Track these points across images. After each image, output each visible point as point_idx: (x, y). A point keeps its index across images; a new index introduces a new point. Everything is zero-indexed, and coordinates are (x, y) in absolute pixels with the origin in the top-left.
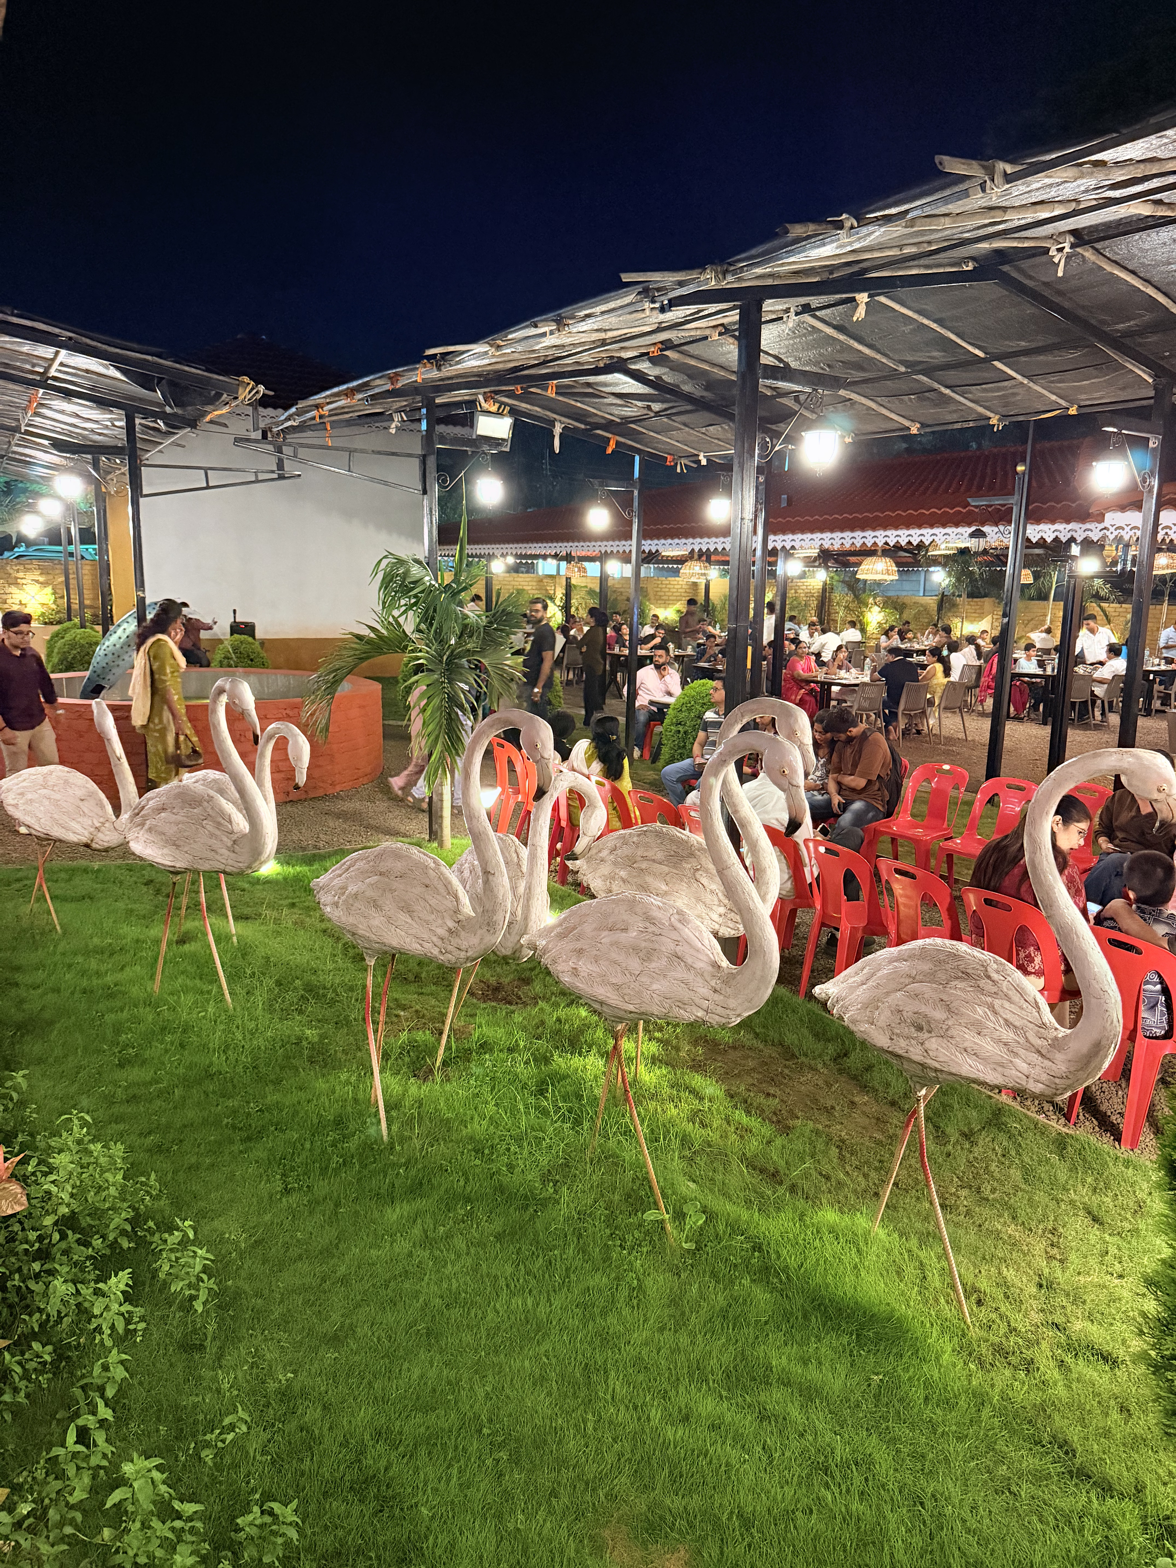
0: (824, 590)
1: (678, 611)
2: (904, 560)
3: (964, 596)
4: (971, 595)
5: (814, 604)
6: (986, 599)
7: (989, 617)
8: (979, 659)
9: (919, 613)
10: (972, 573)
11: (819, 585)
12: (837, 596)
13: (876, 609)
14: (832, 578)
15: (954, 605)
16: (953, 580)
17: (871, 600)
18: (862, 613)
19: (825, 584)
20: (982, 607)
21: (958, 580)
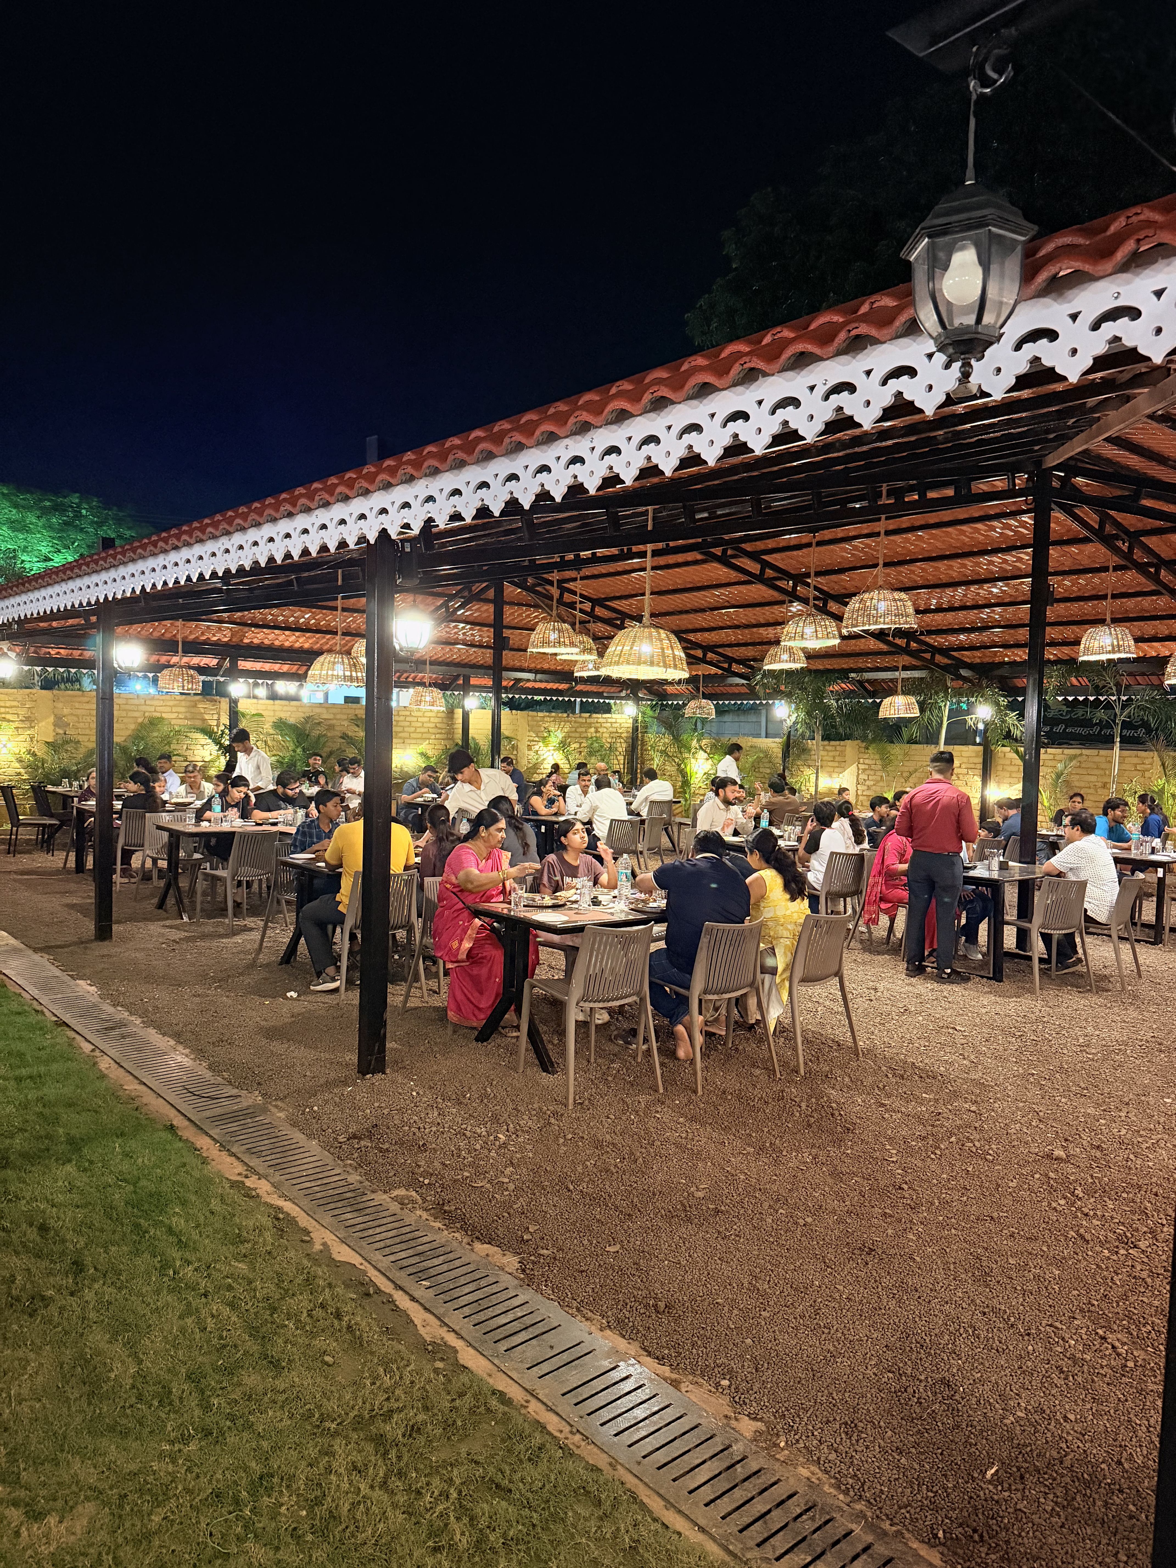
0: (635, 729)
1: (423, 755)
2: (736, 690)
3: (818, 737)
4: (826, 737)
5: (622, 747)
6: (848, 742)
7: (854, 768)
8: (858, 842)
9: (759, 760)
10: (829, 707)
11: (629, 723)
12: (651, 737)
13: (702, 755)
14: (644, 713)
15: (805, 750)
16: (802, 715)
17: (694, 743)
18: (683, 760)
19: (636, 721)
20: (842, 754)
21: (809, 714)
